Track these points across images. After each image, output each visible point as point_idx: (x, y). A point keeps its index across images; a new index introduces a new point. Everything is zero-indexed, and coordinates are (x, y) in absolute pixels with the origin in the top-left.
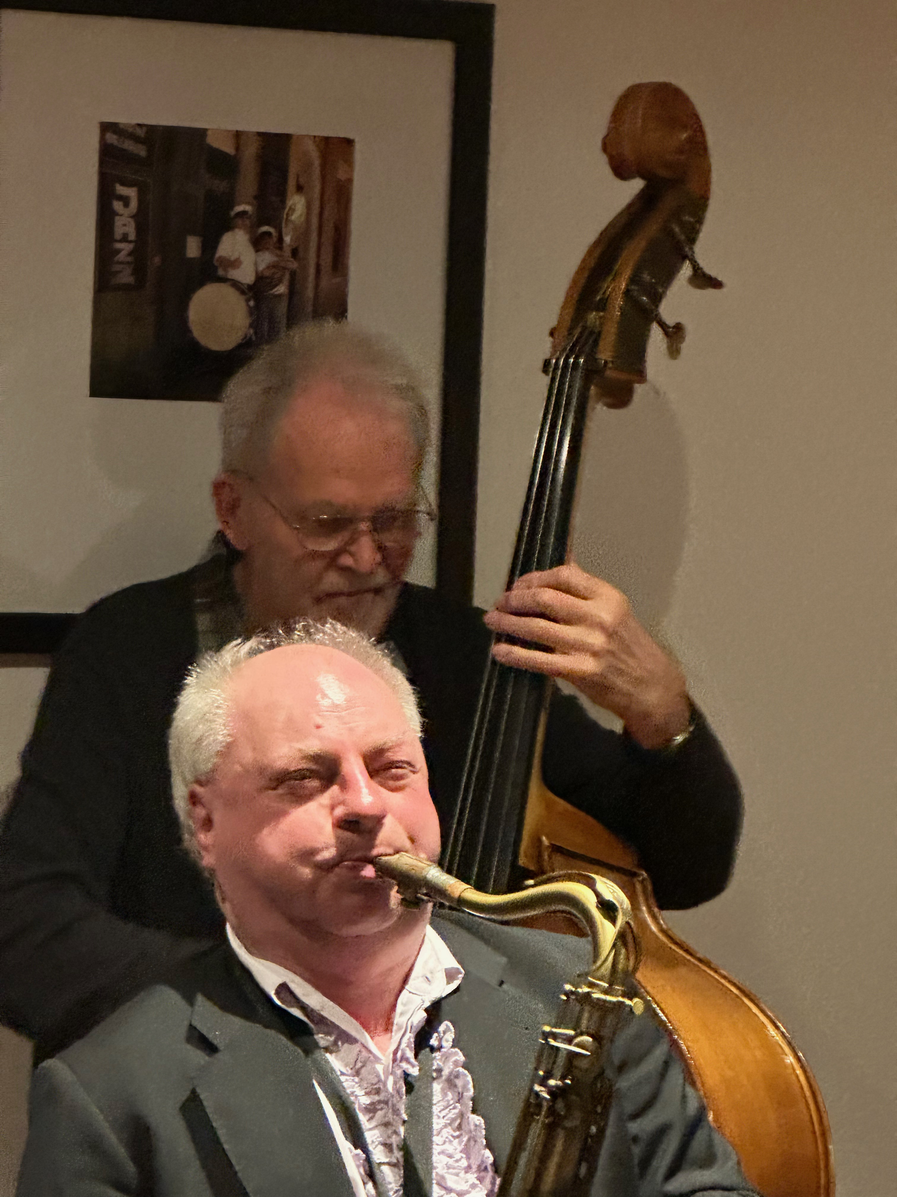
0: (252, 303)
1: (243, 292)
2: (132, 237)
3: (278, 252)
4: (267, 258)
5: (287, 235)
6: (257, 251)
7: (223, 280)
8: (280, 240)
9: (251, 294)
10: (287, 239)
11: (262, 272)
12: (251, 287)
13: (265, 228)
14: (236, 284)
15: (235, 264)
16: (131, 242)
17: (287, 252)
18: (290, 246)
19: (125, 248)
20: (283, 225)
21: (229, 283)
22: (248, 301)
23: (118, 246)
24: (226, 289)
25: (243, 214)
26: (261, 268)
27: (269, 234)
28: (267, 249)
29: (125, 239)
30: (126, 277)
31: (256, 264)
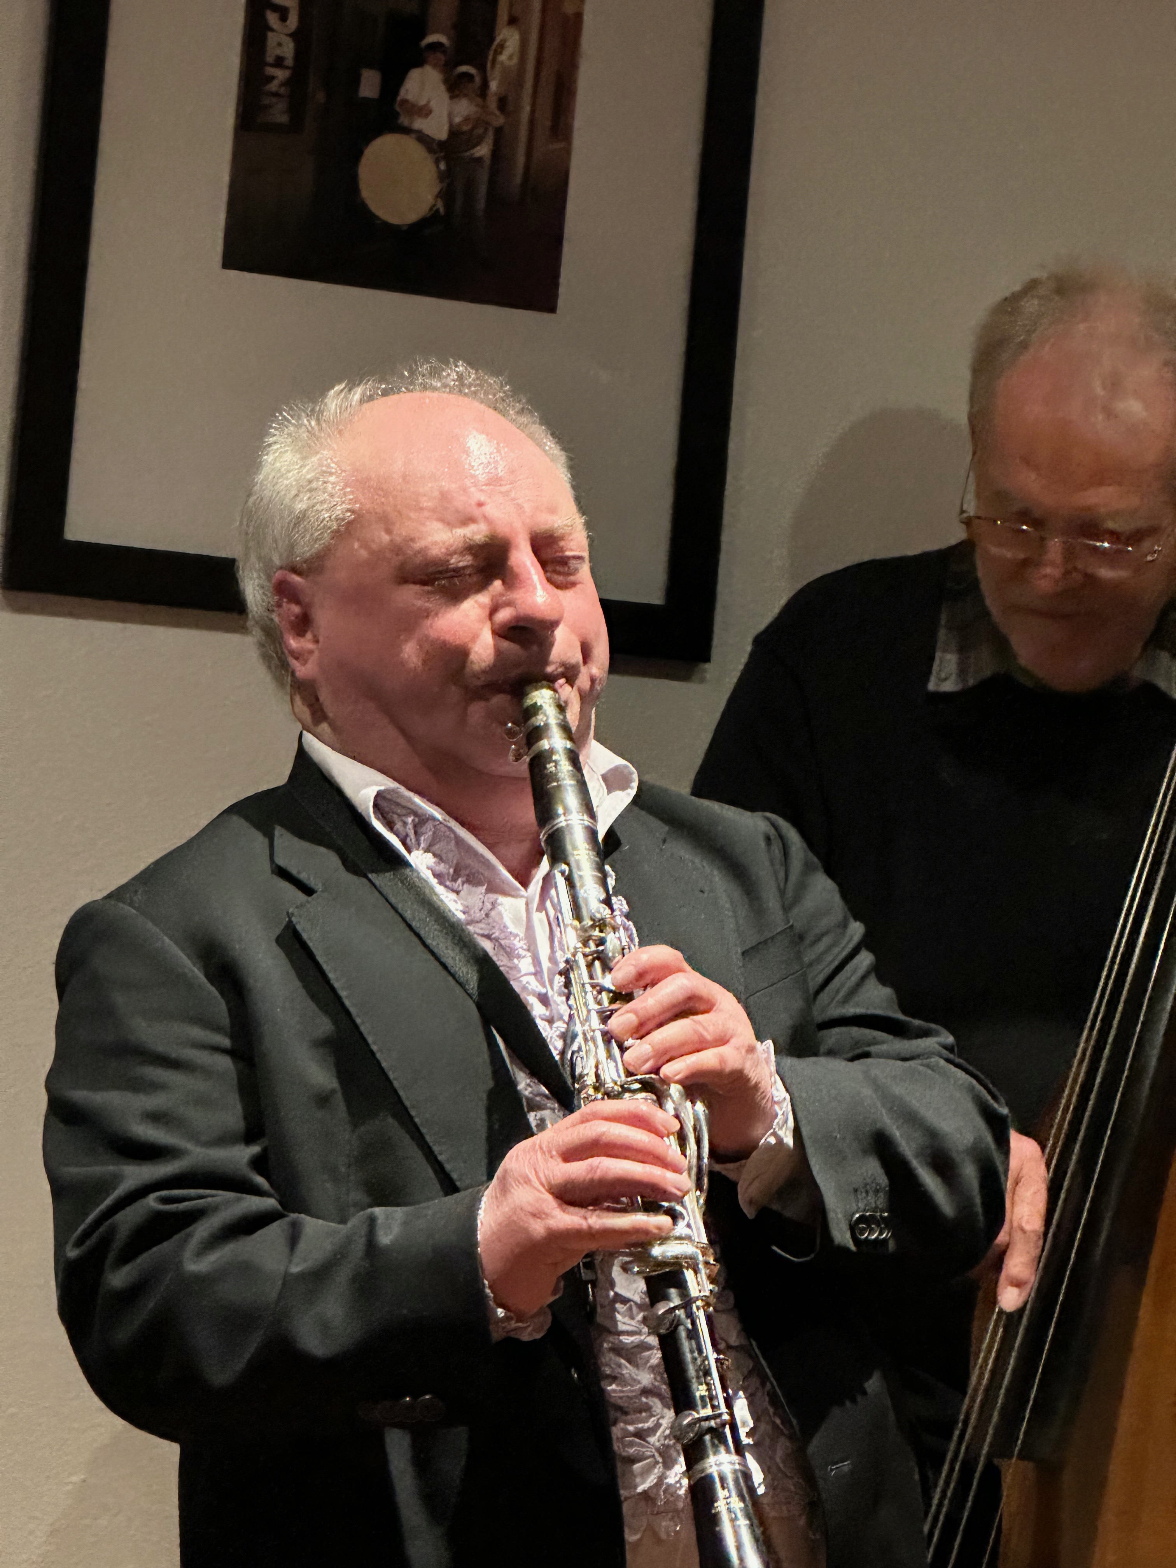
0: (442, 166)
1: (430, 150)
2: (289, 62)
3: (479, 100)
4: (464, 108)
5: (494, 79)
6: (452, 98)
7: (406, 131)
8: (485, 85)
9: (442, 154)
10: (493, 86)
11: (459, 124)
12: (442, 144)
13: (464, 68)
14: (423, 139)
15: (425, 111)
16: (287, 68)
17: (492, 104)
18: (496, 94)
19: (281, 75)
20: (489, 65)
21: (414, 136)
22: (437, 162)
23: (270, 71)
24: (410, 144)
25: (436, 47)
26: (457, 120)
27: (469, 77)
28: (465, 95)
29: (279, 62)
30: (279, 114)
31: (450, 116)
